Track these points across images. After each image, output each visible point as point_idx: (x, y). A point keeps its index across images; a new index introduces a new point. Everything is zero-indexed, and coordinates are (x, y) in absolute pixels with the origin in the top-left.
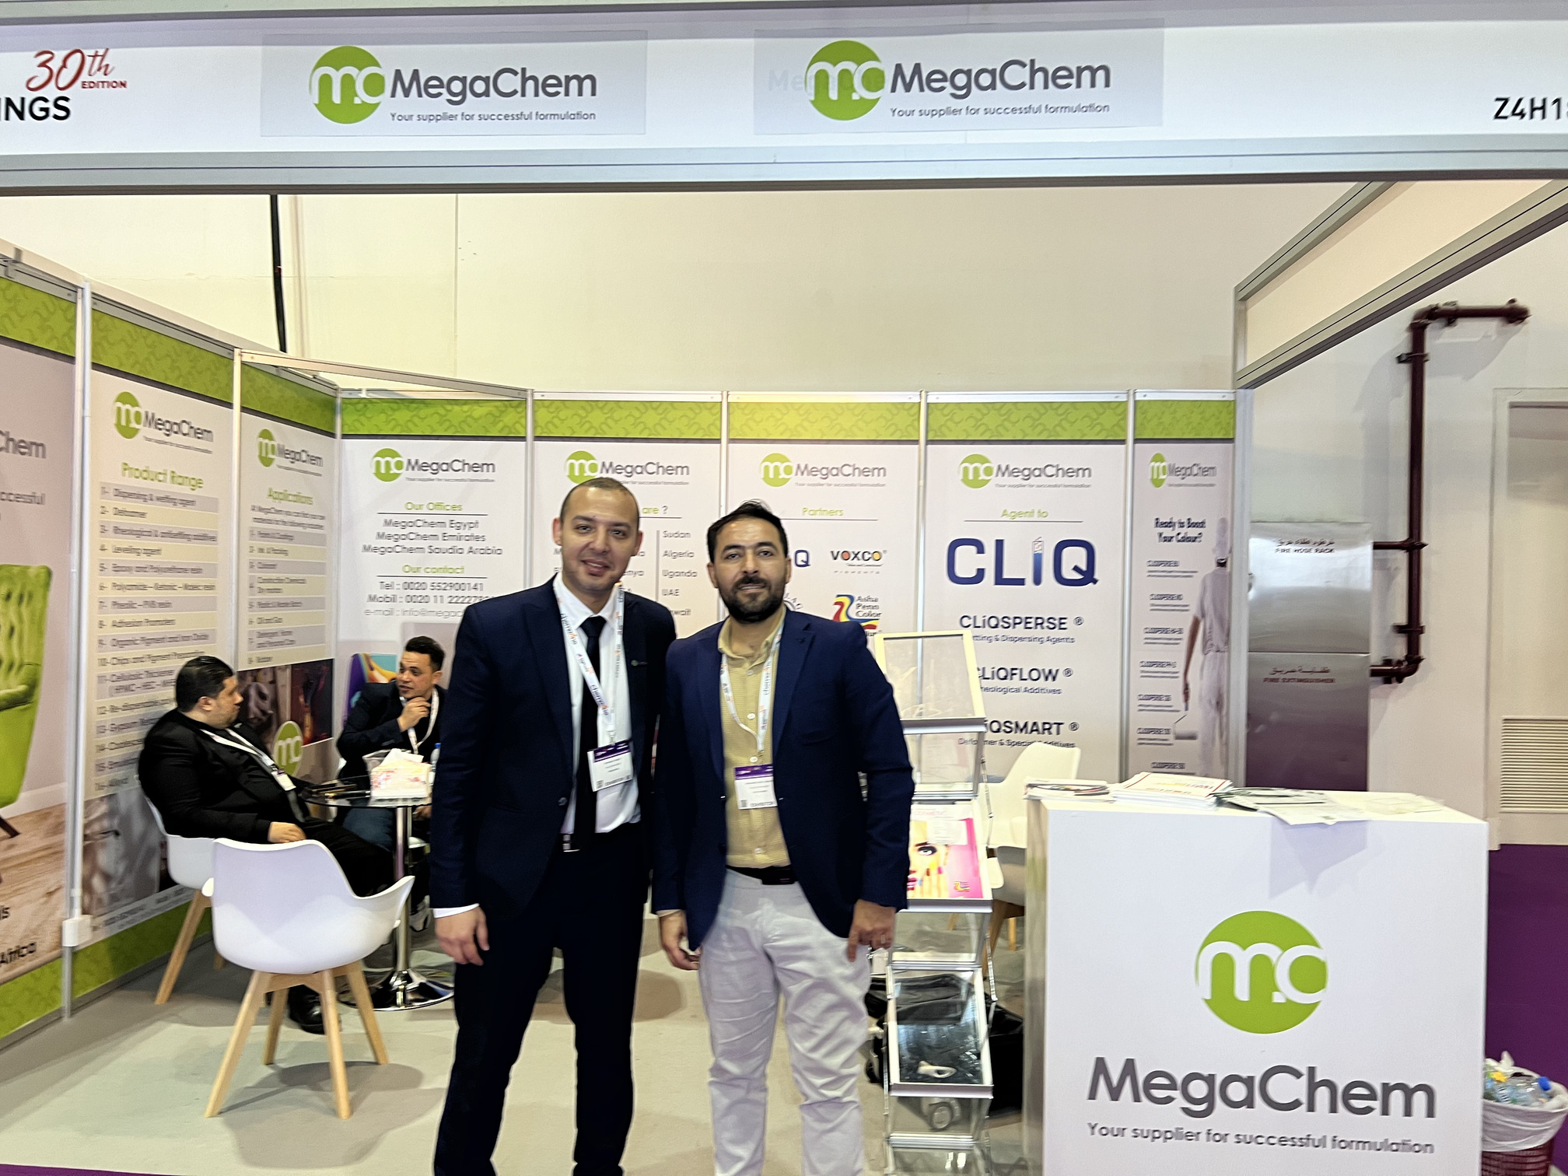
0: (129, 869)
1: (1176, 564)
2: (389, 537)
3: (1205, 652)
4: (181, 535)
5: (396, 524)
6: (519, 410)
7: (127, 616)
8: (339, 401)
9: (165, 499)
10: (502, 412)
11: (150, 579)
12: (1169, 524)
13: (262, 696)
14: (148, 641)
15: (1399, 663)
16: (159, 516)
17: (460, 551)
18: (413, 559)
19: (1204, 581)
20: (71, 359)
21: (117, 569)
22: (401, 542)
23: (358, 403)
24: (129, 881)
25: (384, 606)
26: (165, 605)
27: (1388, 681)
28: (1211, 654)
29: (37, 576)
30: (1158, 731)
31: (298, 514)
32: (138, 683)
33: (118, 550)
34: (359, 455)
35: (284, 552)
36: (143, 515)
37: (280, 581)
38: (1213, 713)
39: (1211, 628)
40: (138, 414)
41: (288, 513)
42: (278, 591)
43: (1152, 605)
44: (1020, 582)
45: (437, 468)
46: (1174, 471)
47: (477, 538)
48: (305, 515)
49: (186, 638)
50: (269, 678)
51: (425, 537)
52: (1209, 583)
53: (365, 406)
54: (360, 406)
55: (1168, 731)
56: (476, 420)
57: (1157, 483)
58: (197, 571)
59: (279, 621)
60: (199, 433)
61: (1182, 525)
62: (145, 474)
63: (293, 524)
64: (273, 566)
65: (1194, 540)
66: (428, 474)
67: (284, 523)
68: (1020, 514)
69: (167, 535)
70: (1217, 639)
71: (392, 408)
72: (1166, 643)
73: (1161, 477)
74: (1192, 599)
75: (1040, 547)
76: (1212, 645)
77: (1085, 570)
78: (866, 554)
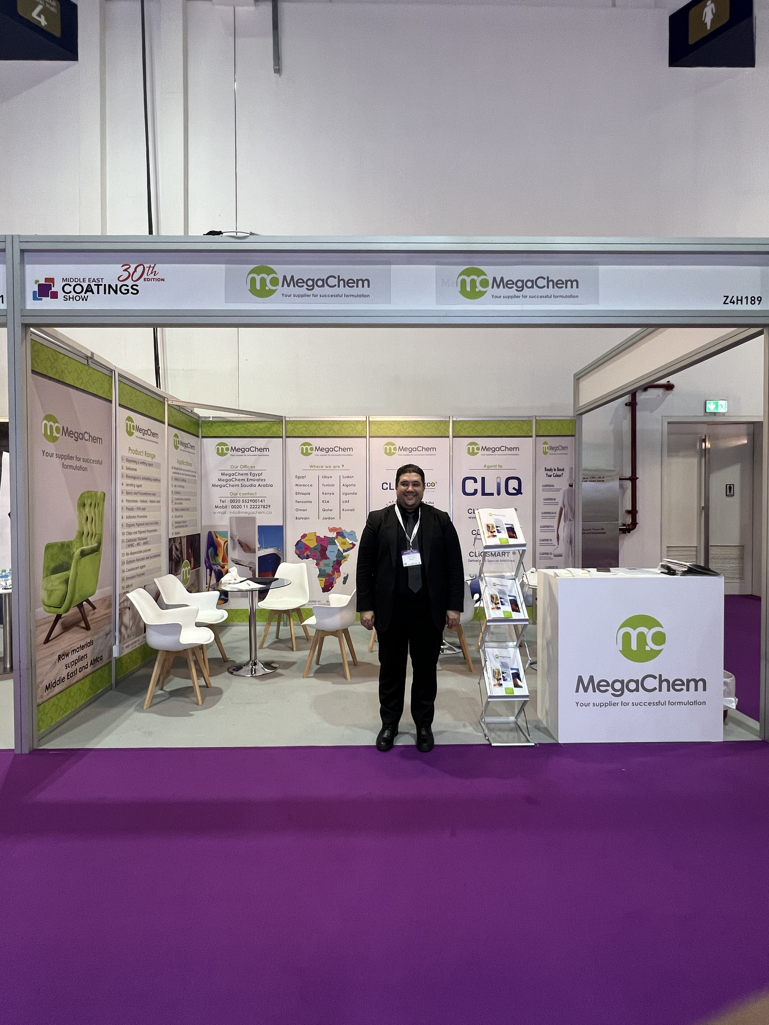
0: (134, 623)
1: (553, 486)
2: (223, 480)
3: (565, 522)
4: (148, 479)
5: (226, 475)
6: (279, 425)
7: (132, 514)
8: (200, 422)
9: (143, 463)
10: (272, 426)
11: (139, 498)
12: (550, 470)
13: (177, 549)
14: (138, 525)
15: (629, 525)
16: (142, 470)
17: (255, 486)
18: (234, 490)
19: (564, 492)
20: (111, 402)
21: (128, 493)
22: (228, 482)
23: (209, 423)
24: (134, 629)
25: (222, 510)
26: (144, 509)
27: (624, 532)
28: (567, 522)
29: (101, 496)
30: (548, 554)
31: (187, 471)
32: (135, 543)
33: (127, 485)
34: (210, 444)
35: (183, 487)
36: (136, 470)
37: (182, 499)
38: (568, 546)
39: (567, 513)
40: (133, 425)
41: (184, 470)
42: (181, 504)
44: (492, 494)
45: (243, 450)
46: (551, 448)
47: (262, 480)
48: (190, 471)
49: (151, 524)
50: (179, 542)
51: (239, 480)
52: (566, 493)
53: (212, 424)
54: (210, 424)
55: (551, 554)
56: (260, 430)
57: (545, 453)
58: (154, 494)
59: (182, 516)
60: (154, 435)
61: (555, 470)
62: (136, 452)
63: (186, 475)
64: (179, 493)
65: (559, 476)
66: (240, 453)
67: (183, 474)
68: (491, 466)
69: (144, 479)
70: (570, 516)
71: (224, 426)
72: (550, 518)
73: (547, 451)
74: (560, 500)
75: (500, 480)
76: (568, 518)
77: (517, 489)
78: (429, 484)
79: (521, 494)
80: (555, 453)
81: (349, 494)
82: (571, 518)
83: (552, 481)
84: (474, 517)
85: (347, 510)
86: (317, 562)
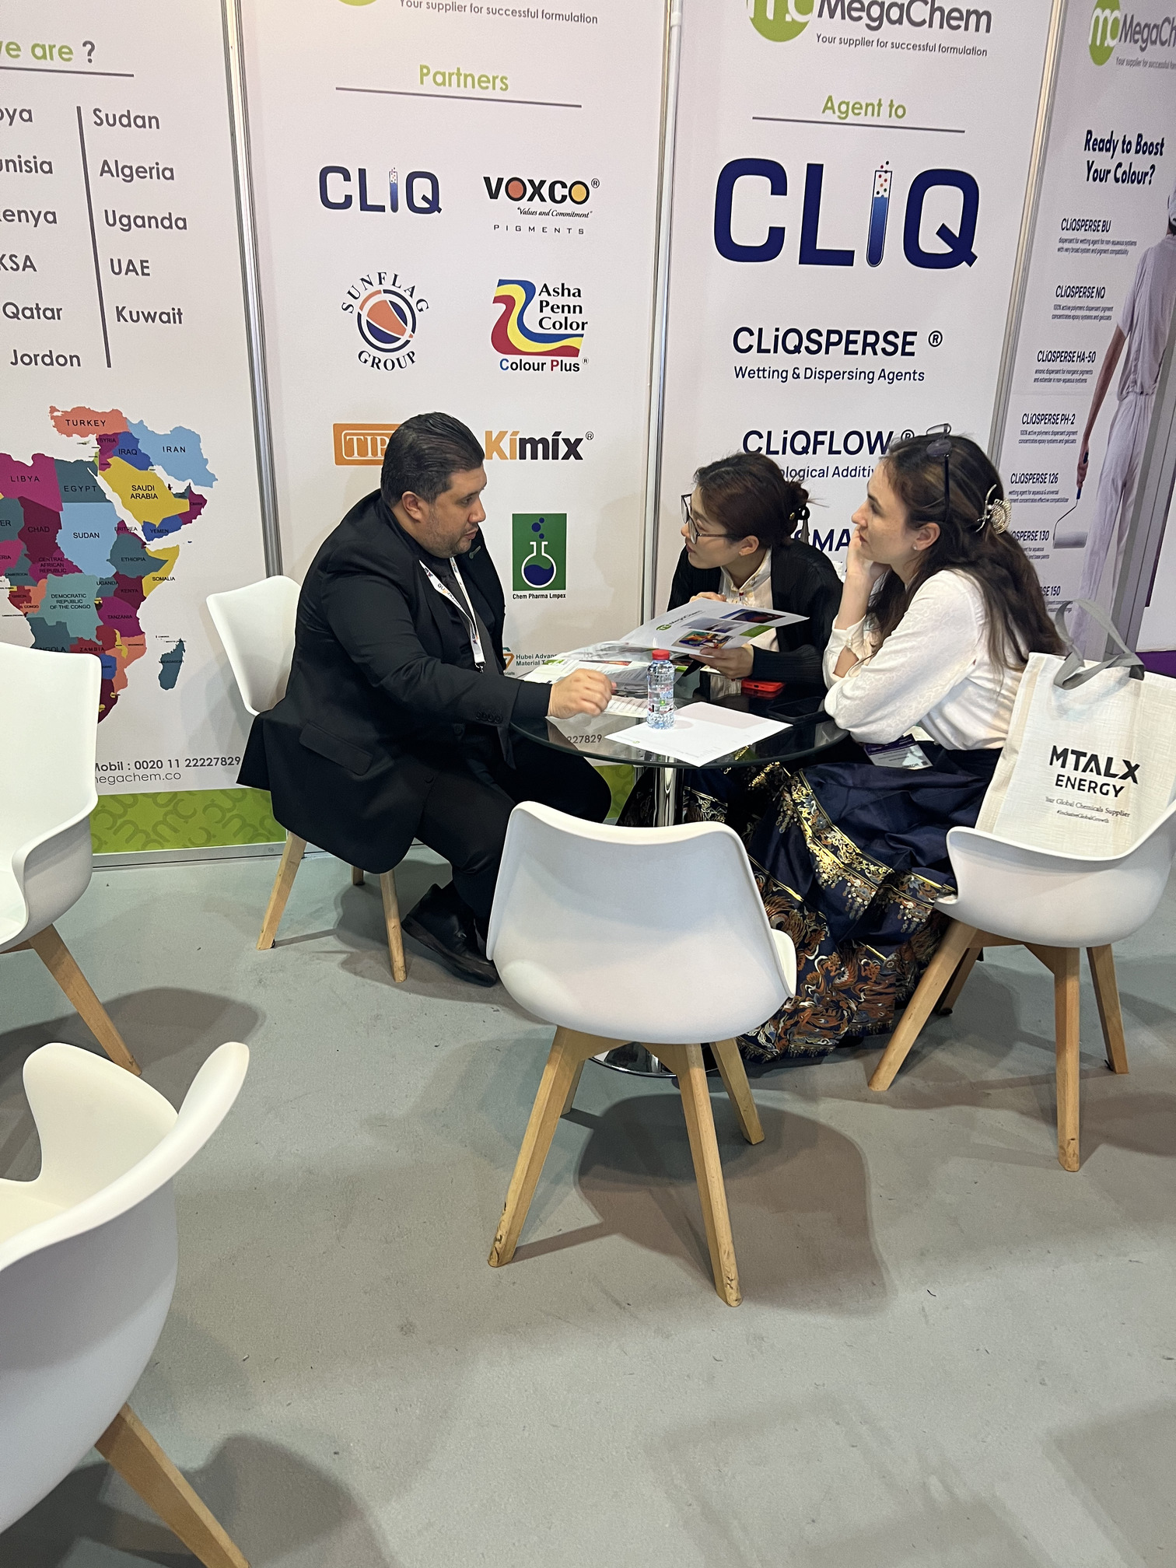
1: (1106, 226)
12: (1106, 145)
19: (1143, 261)
28: (1131, 397)
30: (1031, 535)
38: (1115, 502)
39: (1138, 351)
43: (1057, 307)
44: (847, 258)
46: (1130, 30)
52: (1150, 262)
55: (1045, 535)
57: (1100, 54)
65: (1141, 178)
68: (857, 108)
70: (1144, 371)
72: (1065, 381)
73: (1110, 42)
75: (886, 185)
76: (1135, 382)
77: (958, 236)
78: (558, 186)
79: (971, 259)
80: (1139, 56)
81: (146, 222)
82: (1148, 382)
83: (1105, 201)
84: (759, 370)
85: (141, 314)
86: (15, 589)
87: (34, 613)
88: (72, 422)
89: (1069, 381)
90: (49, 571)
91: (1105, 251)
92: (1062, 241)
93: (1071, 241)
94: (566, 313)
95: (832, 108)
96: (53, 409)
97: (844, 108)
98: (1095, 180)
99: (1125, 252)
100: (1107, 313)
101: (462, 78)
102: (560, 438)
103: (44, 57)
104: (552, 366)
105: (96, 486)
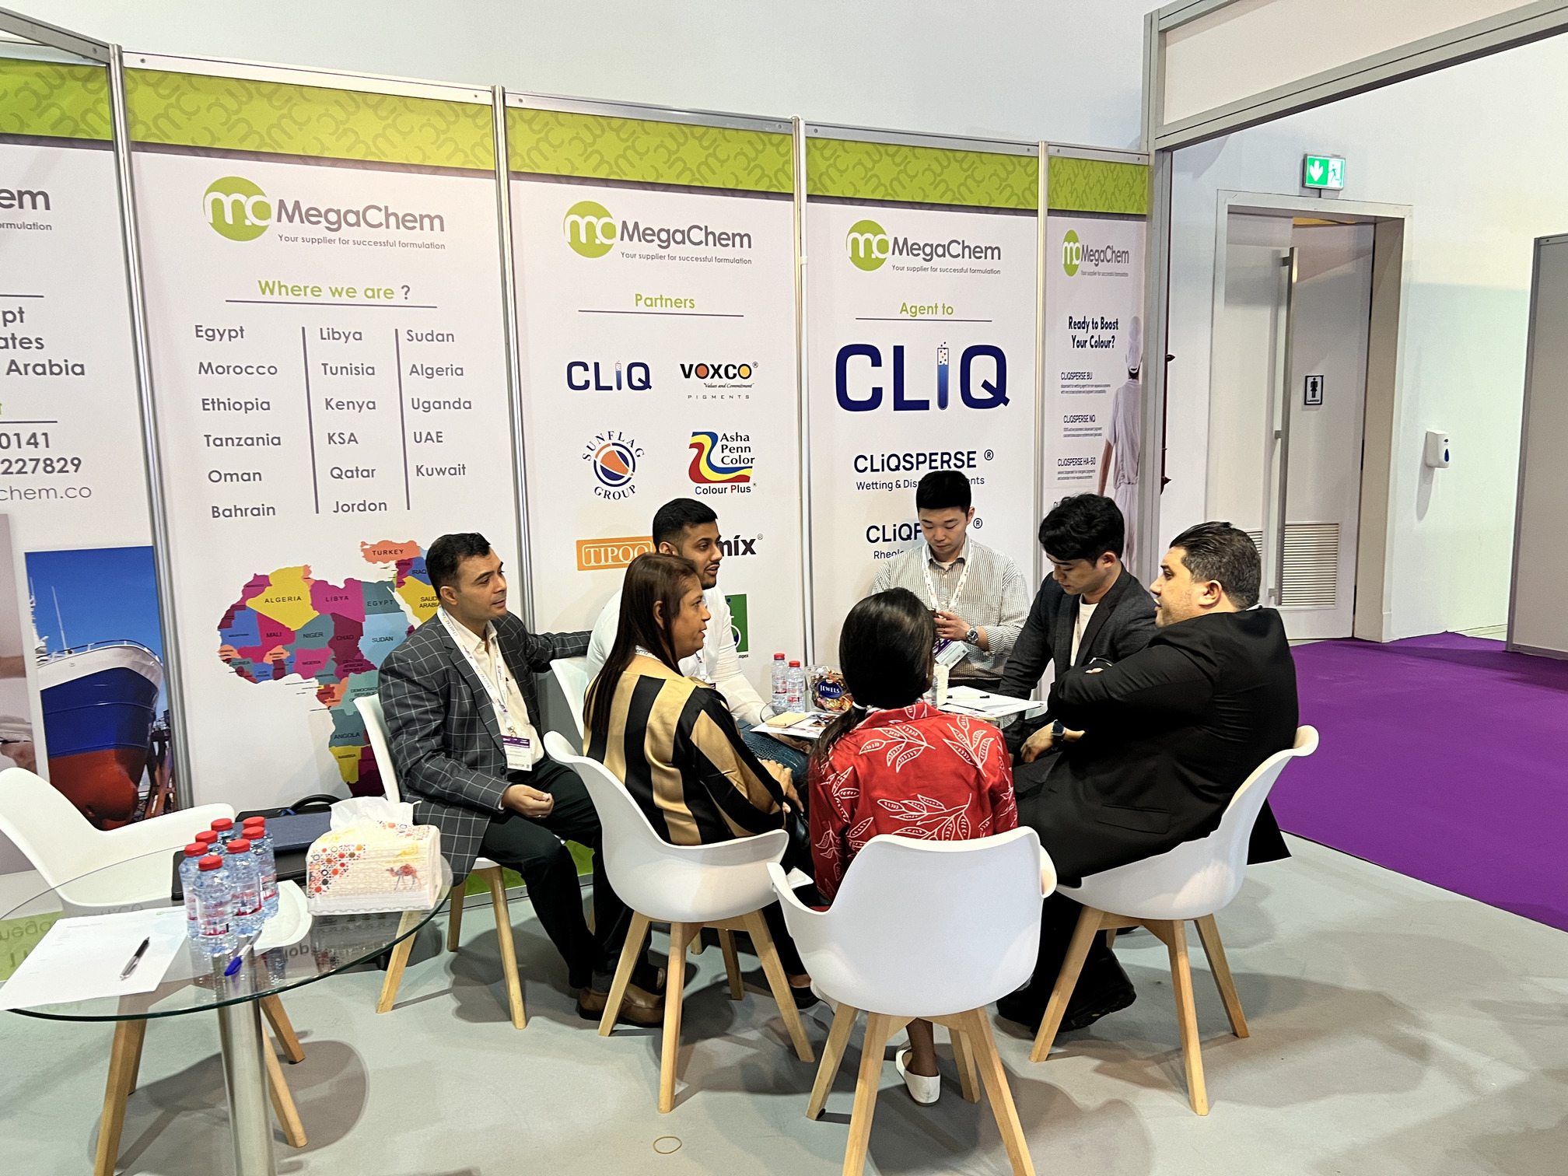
1: (1088, 376)
3: (1117, 488)
6: (93, 86)
10: (51, 86)
12: (1082, 325)
19: (1116, 397)
28: (1123, 486)
39: (1122, 455)
43: (1066, 429)
44: (924, 405)
47: (25, 343)
52: (1121, 398)
57: (1071, 270)
61: (1095, 325)
65: (1106, 344)
68: (922, 309)
70: (1128, 468)
72: (1078, 478)
73: (1075, 262)
74: (1104, 422)
75: (946, 357)
76: (1124, 476)
77: (995, 386)
78: (730, 368)
79: (1006, 401)
80: (1096, 269)
81: (440, 405)
82: (1132, 476)
83: (1086, 361)
84: (873, 484)
85: (435, 470)
86: (322, 687)
87: (336, 707)
88: (377, 553)
89: (1080, 478)
90: (352, 671)
91: (1091, 392)
92: (1063, 386)
93: (1069, 386)
94: (740, 453)
95: (906, 310)
96: (364, 544)
97: (913, 310)
98: (1078, 347)
99: (1104, 392)
100: (1099, 432)
101: (664, 301)
102: (739, 539)
103: (373, 296)
104: (732, 489)
105: (393, 600)
